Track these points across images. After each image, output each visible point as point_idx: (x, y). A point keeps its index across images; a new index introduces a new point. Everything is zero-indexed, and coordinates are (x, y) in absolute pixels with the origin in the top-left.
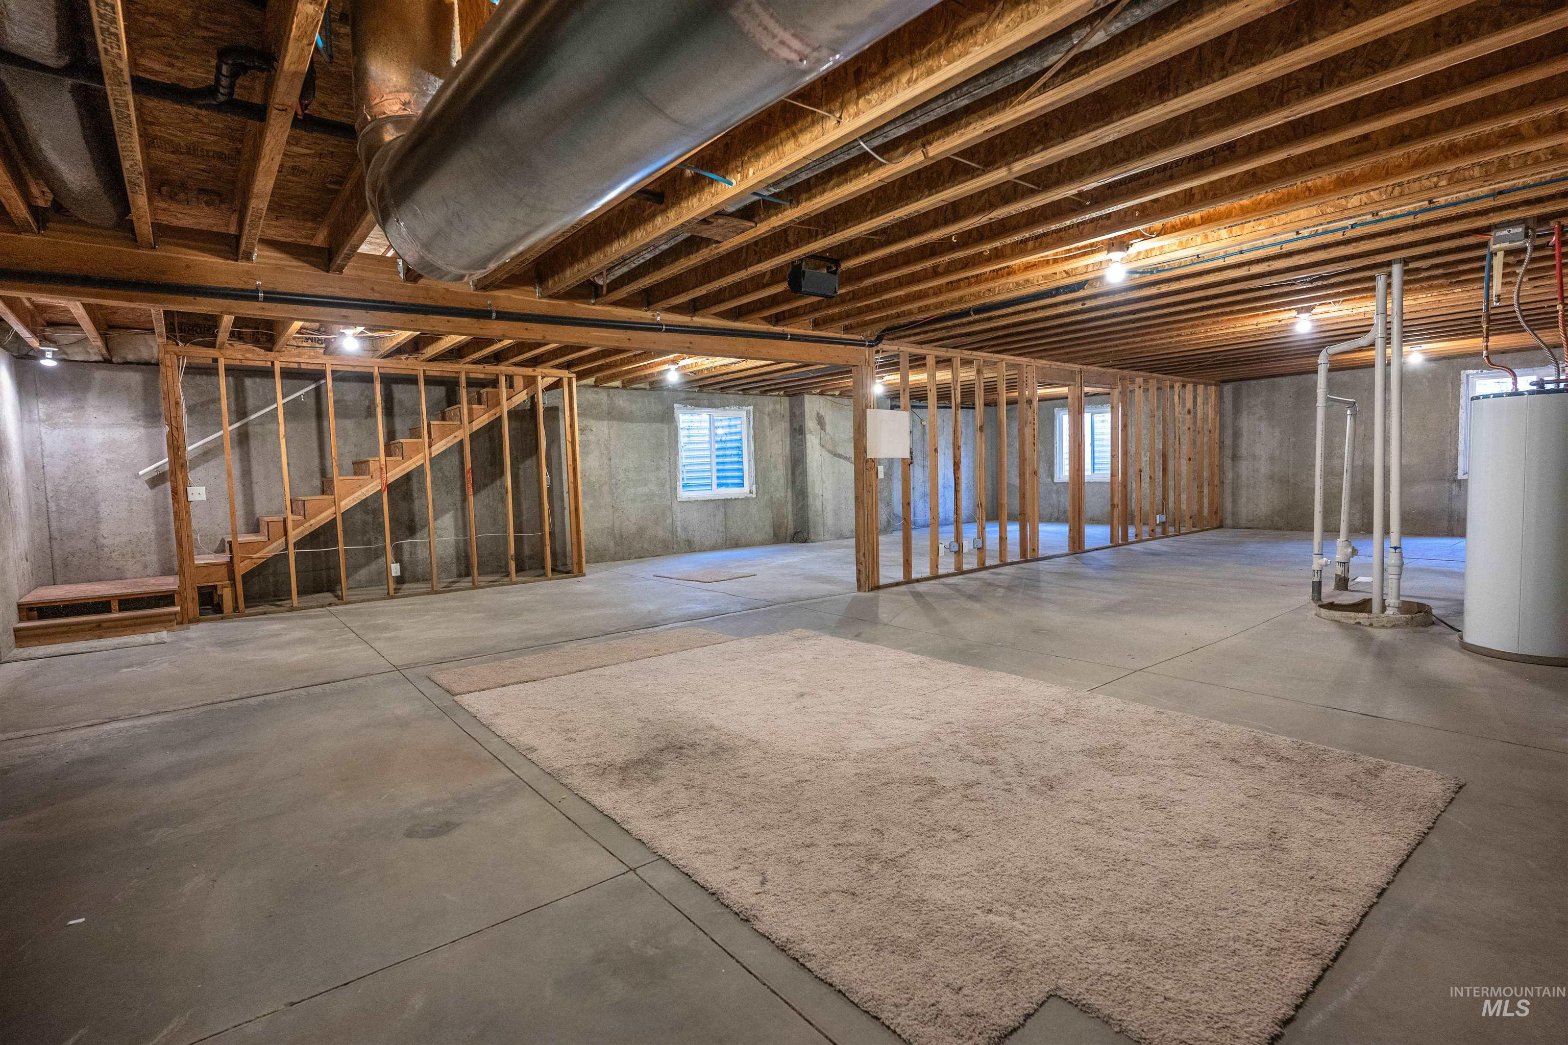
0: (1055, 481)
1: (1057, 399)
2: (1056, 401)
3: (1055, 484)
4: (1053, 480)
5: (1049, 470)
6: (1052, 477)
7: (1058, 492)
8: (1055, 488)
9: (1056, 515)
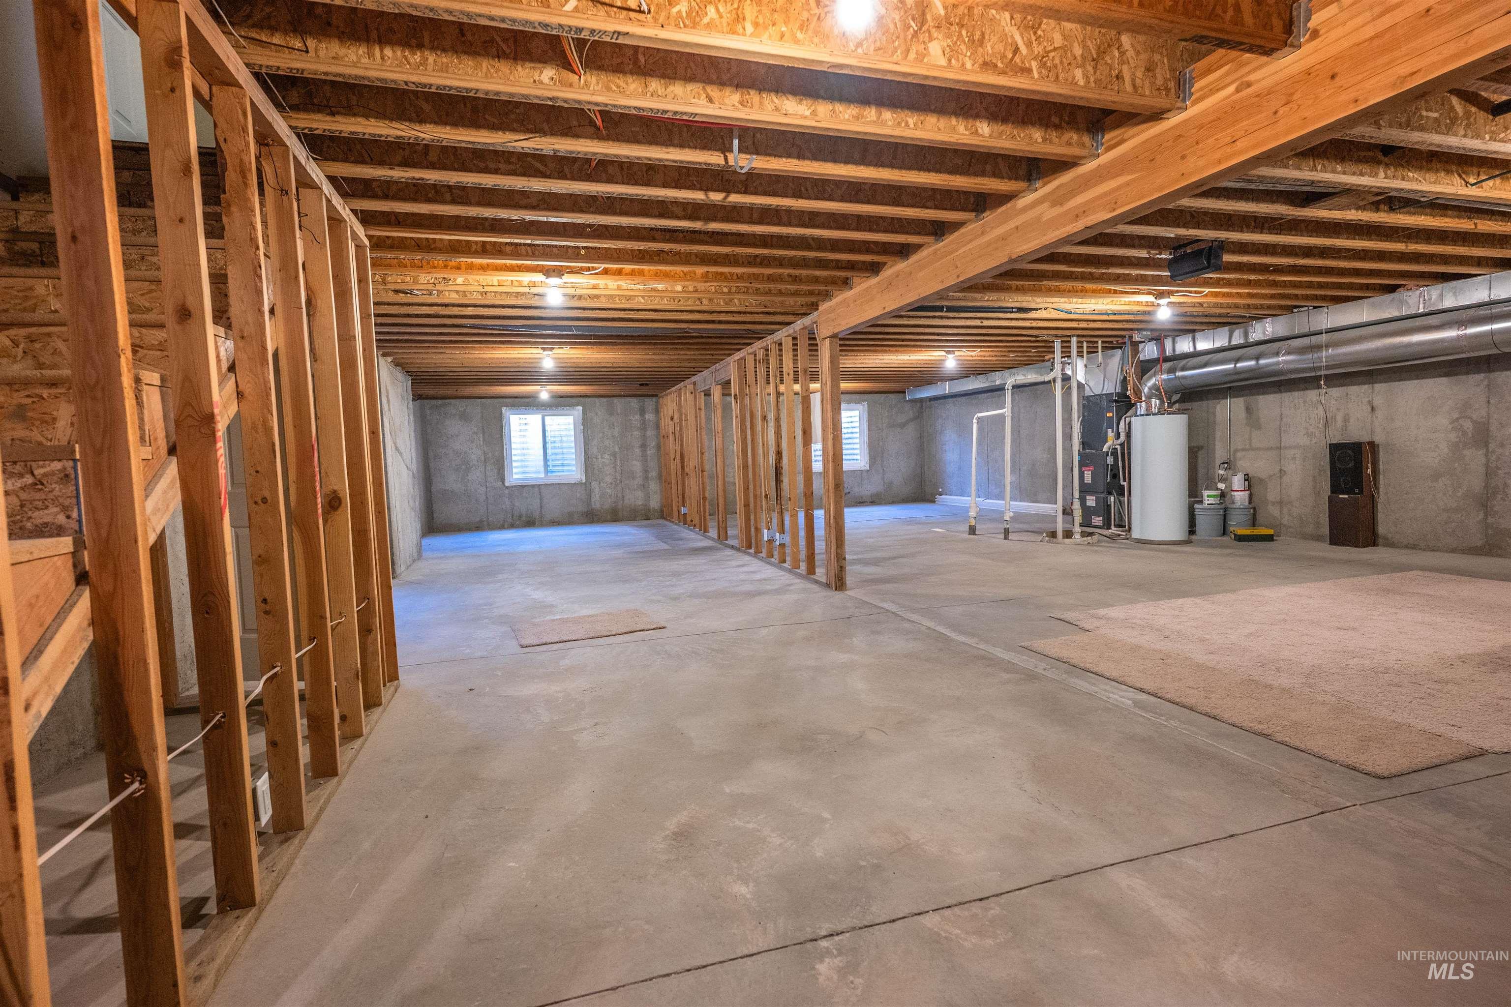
0: (507, 484)
1: (506, 397)
2: (504, 400)
3: (507, 488)
4: (503, 483)
5: (499, 473)
6: (503, 481)
7: (510, 496)
8: (507, 491)
9: (510, 520)
